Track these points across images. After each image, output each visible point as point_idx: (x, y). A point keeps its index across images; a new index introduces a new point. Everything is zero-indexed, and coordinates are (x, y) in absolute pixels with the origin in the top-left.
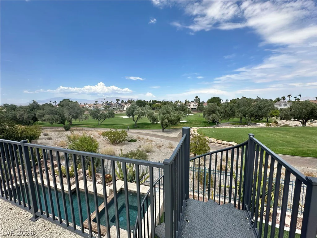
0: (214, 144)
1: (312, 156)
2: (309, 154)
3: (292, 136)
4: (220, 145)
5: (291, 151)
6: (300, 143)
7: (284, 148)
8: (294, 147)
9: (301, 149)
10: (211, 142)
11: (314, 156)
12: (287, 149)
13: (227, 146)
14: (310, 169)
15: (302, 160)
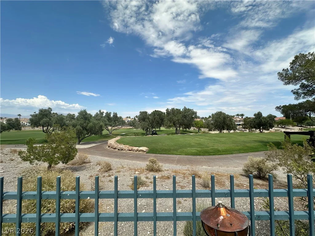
0: (125, 151)
1: (212, 154)
2: (211, 152)
3: (206, 139)
4: (130, 152)
5: (196, 151)
6: (208, 144)
7: (192, 149)
8: (201, 148)
9: (206, 149)
10: (122, 150)
11: (214, 154)
12: (194, 150)
13: (137, 152)
14: (204, 167)
15: (203, 159)
